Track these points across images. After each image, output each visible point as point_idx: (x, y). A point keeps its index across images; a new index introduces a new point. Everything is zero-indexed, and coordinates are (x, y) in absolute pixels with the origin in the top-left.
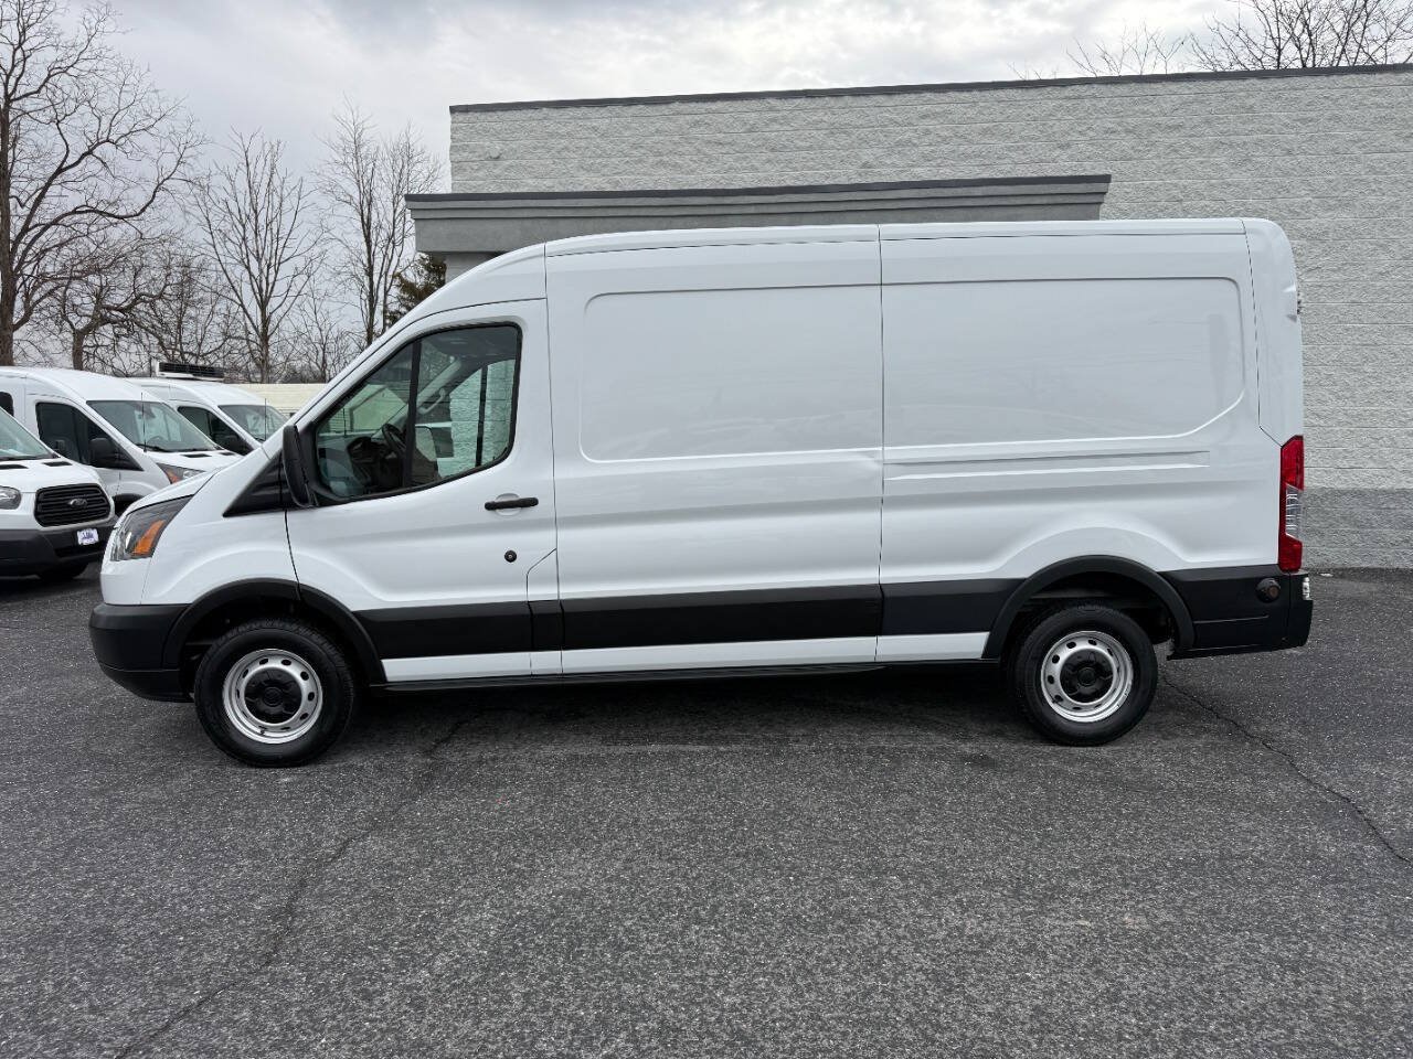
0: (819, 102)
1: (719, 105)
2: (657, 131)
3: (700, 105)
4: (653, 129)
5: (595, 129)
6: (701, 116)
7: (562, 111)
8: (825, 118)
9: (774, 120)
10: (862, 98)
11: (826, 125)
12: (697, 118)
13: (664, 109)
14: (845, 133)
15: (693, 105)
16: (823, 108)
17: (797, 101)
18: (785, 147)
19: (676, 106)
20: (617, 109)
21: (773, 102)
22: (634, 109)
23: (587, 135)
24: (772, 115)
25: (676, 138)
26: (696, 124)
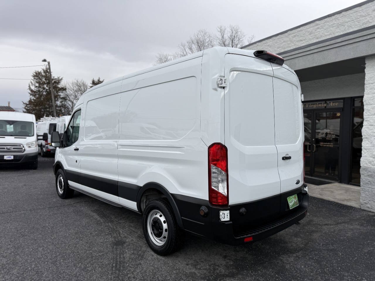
0: (333, 17)
1: (301, 28)
2: (284, 42)
3: (296, 30)
4: (283, 41)
5: (269, 45)
6: (296, 34)
7: (261, 43)
8: (335, 23)
9: (318, 28)
10: (349, 11)
11: (336, 25)
12: (295, 34)
13: (286, 34)
14: (342, 25)
15: (293, 31)
16: (335, 19)
17: (326, 19)
18: (321, 36)
19: (289, 32)
20: (274, 38)
21: (317, 22)
22: (278, 37)
23: (267, 48)
24: (317, 26)
25: (289, 42)
26: (295, 36)
